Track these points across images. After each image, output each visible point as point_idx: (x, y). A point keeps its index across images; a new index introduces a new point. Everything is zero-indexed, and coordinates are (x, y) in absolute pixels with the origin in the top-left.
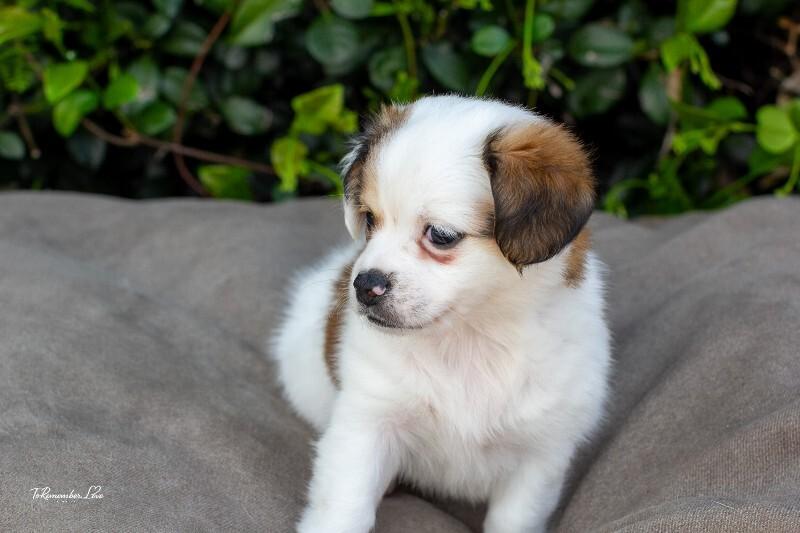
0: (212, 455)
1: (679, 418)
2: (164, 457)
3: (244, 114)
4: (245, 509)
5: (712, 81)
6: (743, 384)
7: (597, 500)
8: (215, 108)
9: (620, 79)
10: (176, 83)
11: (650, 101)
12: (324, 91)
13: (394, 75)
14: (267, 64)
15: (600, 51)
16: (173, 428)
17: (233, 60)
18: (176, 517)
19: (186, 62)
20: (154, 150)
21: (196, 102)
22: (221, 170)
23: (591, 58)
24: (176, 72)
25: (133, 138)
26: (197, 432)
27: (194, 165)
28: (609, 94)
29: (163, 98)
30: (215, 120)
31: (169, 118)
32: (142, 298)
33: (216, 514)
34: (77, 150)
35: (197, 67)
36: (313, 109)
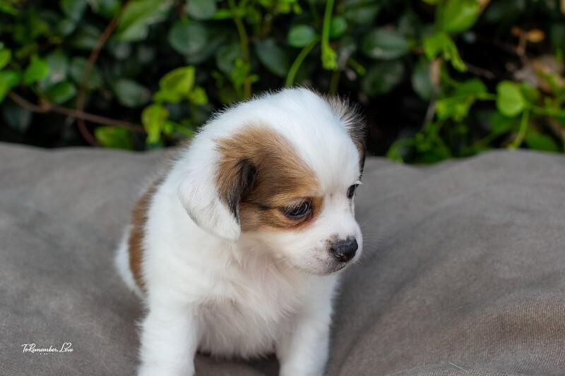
0: (80, 324)
1: (428, 303)
2: (45, 324)
3: (128, 92)
4: (103, 362)
5: (460, 65)
6: (475, 280)
7: (365, 361)
8: (108, 86)
9: (399, 69)
10: (80, 69)
11: (419, 84)
12: (180, 72)
13: (233, 63)
14: (145, 55)
15: (384, 48)
16: (53, 304)
17: (121, 52)
18: (49, 366)
19: (86, 53)
20: (64, 117)
21: (94, 82)
22: (111, 131)
23: (377, 53)
24: (79, 61)
25: (46, 106)
26: (71, 307)
27: (92, 127)
28: (391, 79)
29: (70, 79)
30: (107, 95)
31: (71, 91)
32: (40, 215)
33: (80, 364)
34: (9, 116)
35: (94, 57)
36: (172, 85)
